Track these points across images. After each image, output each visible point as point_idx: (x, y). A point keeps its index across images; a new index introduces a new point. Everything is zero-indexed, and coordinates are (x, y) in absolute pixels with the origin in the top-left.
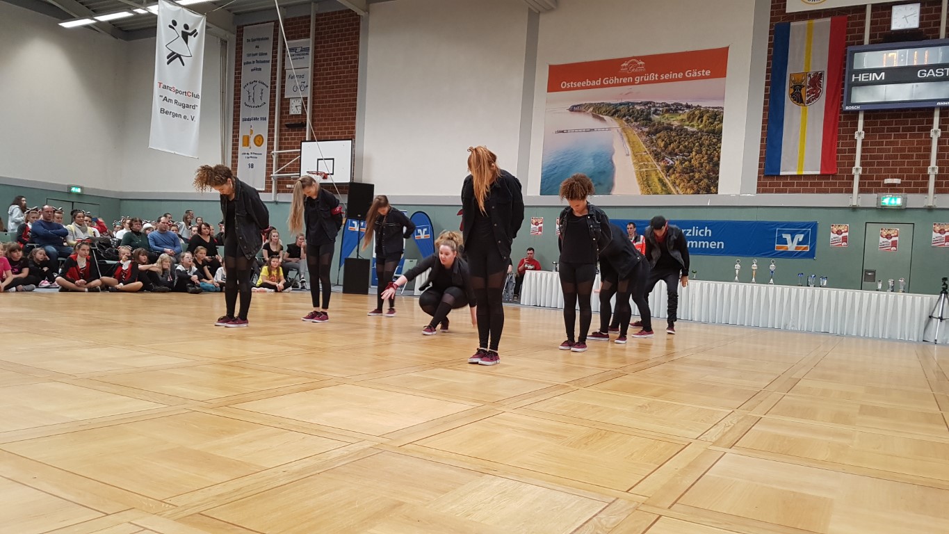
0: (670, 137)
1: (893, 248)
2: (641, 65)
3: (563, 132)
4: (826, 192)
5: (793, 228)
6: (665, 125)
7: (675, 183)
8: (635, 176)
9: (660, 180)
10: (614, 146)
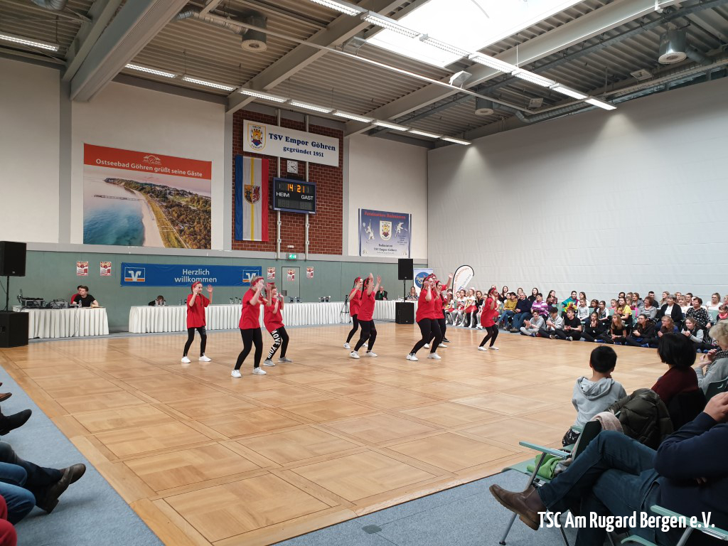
0: (180, 211)
1: (293, 279)
2: (158, 161)
4: (264, 250)
6: (177, 203)
7: (186, 241)
8: (161, 235)
9: (176, 238)
10: (143, 212)
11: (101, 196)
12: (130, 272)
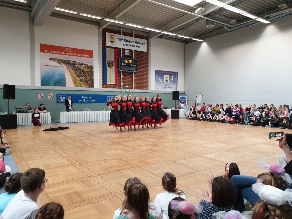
0: (81, 72)
2: (71, 50)
6: (79, 68)
7: (83, 84)
8: (72, 82)
9: (79, 83)
10: (65, 72)
11: (47, 66)
12: (60, 97)
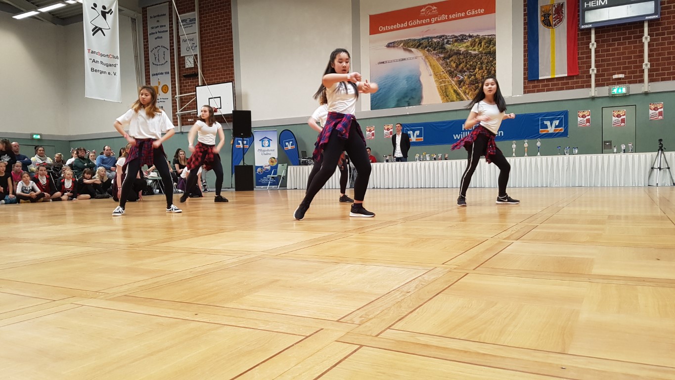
0: (459, 59)
1: (623, 124)
2: (435, 10)
3: (383, 63)
4: (572, 88)
5: (551, 116)
6: (455, 51)
7: (465, 92)
8: (437, 90)
9: (455, 91)
10: (421, 70)
12: (409, 132)
